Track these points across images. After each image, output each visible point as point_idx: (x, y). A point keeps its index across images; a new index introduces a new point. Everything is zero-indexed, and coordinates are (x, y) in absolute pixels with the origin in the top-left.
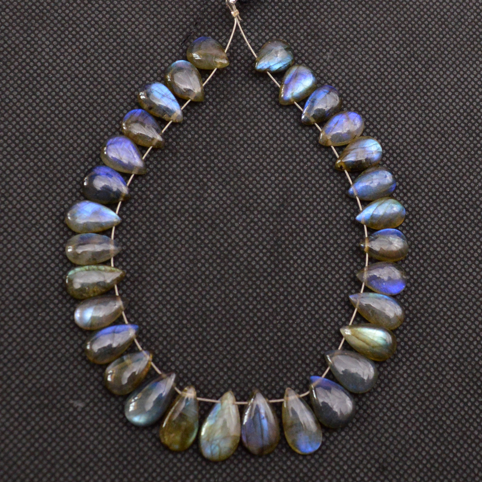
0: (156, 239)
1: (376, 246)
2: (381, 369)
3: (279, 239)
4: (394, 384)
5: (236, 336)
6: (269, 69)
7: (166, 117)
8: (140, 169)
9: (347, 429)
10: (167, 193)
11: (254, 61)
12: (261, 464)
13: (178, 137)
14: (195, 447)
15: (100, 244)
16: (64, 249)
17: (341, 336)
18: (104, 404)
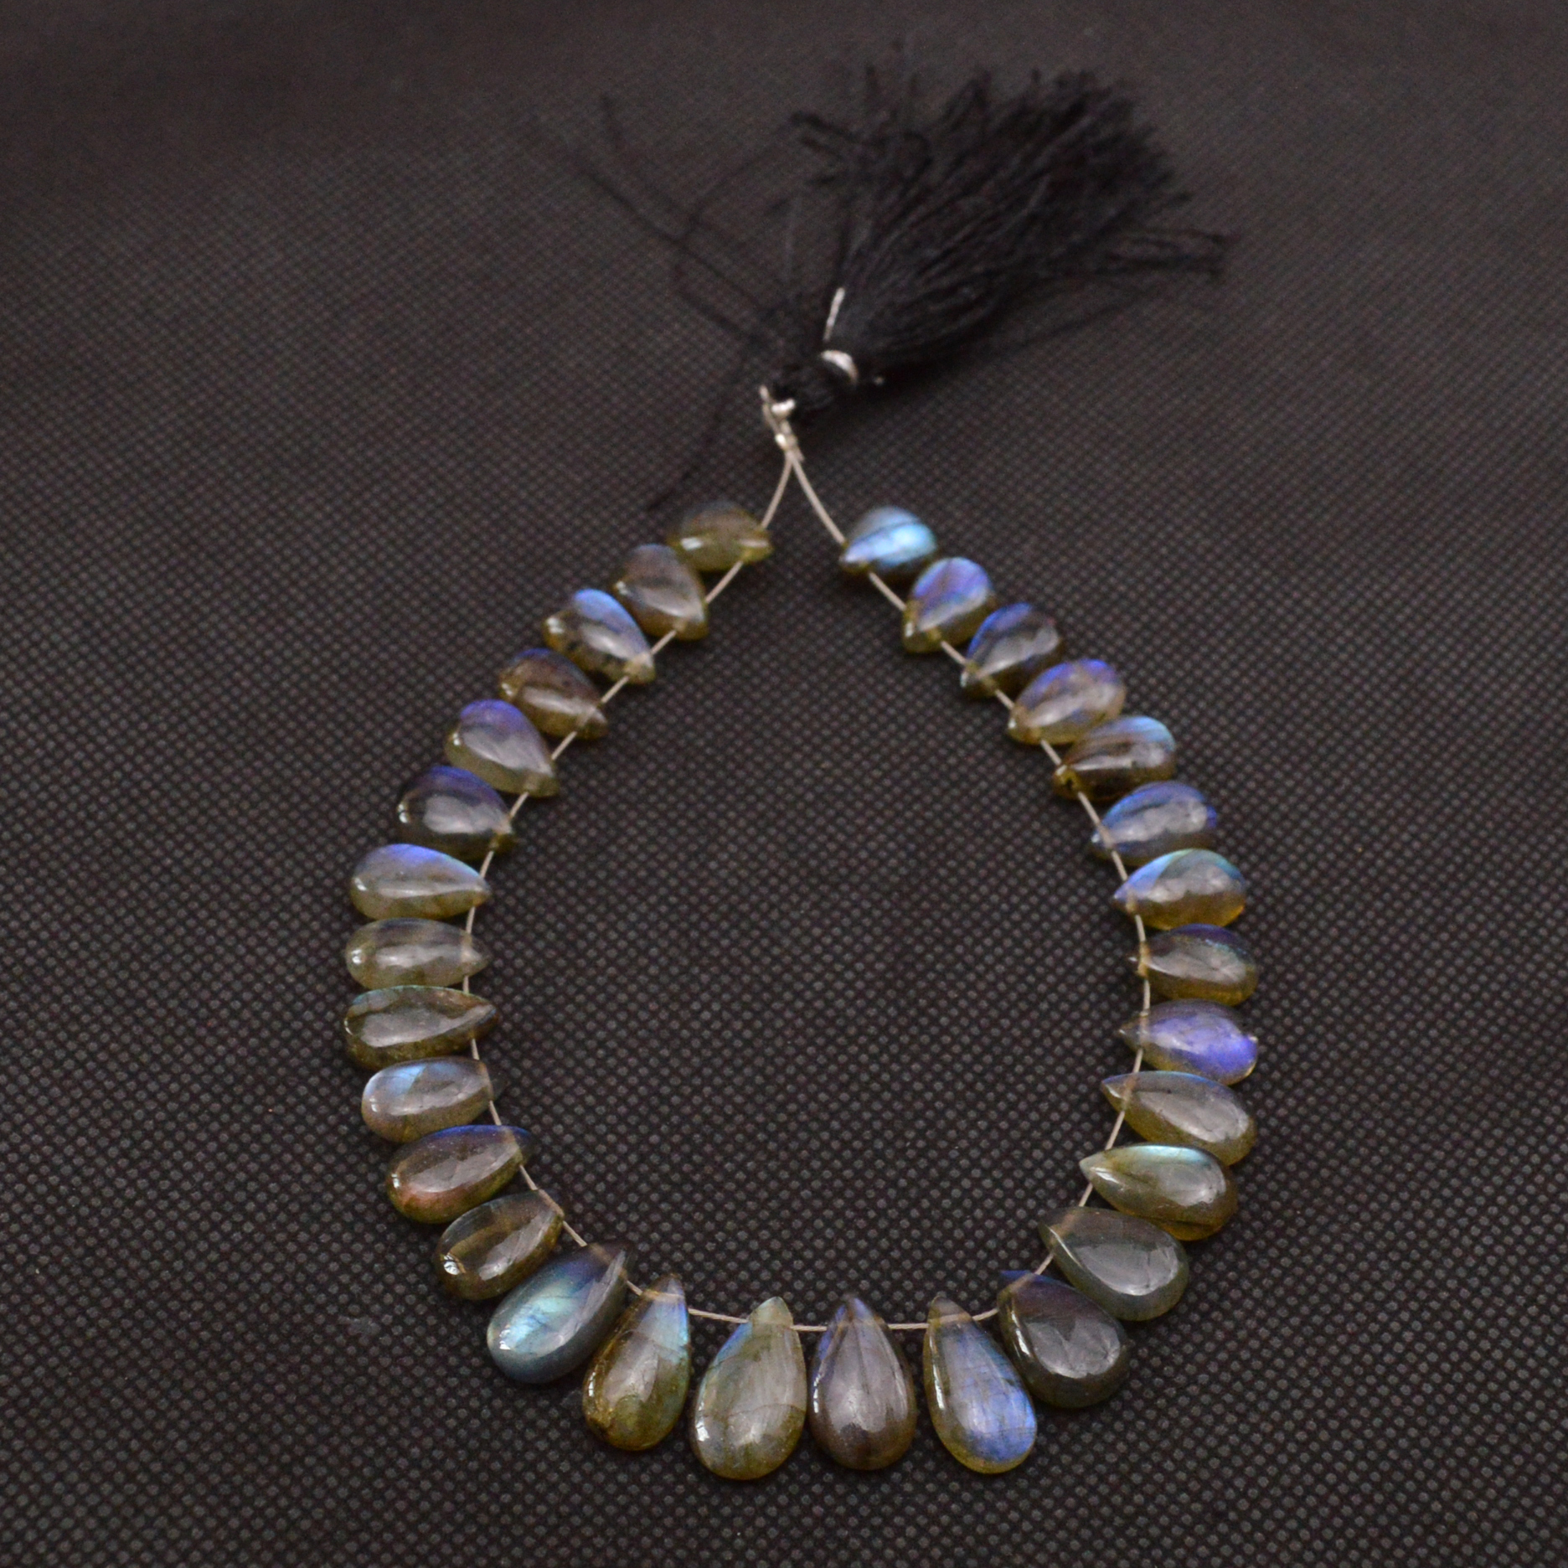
0: (582, 944)
1: (1175, 967)
2: (1199, 1268)
3: (908, 949)
4: (1237, 1304)
5: (794, 1175)
6: (875, 565)
7: (610, 669)
8: (544, 781)
9: (1106, 1417)
10: (613, 841)
11: (839, 550)
12: (864, 1500)
13: (642, 720)
14: (680, 1446)
15: (434, 944)
16: (343, 963)
17: (1083, 1182)
18: (432, 1331)
